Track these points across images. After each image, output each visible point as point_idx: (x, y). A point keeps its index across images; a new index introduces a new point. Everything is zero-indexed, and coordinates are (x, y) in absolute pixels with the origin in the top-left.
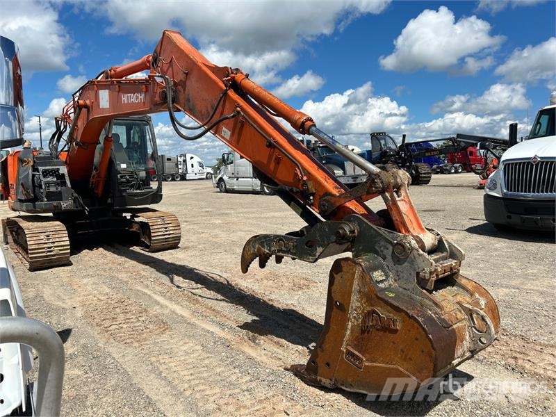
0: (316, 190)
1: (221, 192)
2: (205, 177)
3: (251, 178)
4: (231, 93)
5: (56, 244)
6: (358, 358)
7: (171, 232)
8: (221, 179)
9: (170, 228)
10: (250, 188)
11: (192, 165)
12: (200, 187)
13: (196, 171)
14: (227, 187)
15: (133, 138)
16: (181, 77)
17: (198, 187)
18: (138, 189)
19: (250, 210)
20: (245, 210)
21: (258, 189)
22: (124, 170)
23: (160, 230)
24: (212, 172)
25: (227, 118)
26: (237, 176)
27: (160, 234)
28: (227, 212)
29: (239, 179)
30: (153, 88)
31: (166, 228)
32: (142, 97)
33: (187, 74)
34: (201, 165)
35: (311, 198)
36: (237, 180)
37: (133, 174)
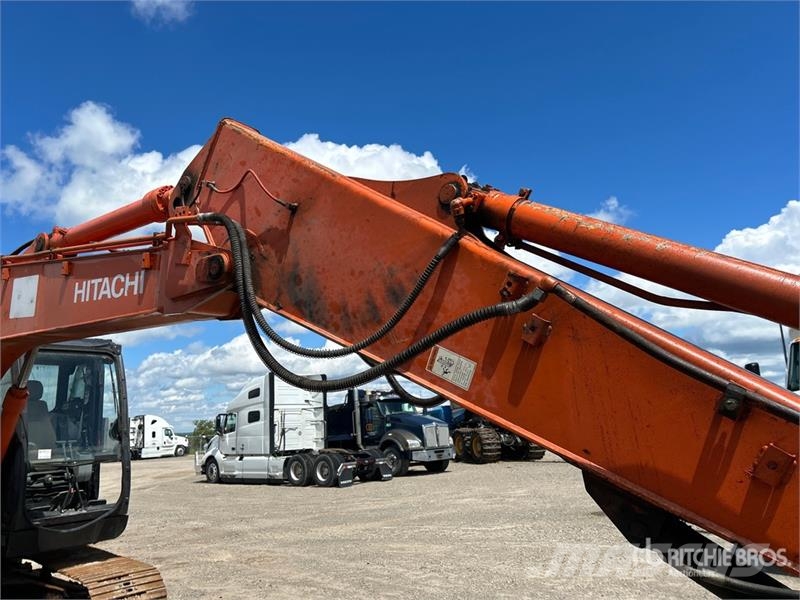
1: (208, 481)
2: (173, 452)
3: (265, 455)
8: (211, 459)
10: (264, 474)
11: (154, 434)
12: (169, 471)
13: (159, 443)
14: (222, 472)
15: (73, 391)
16: (270, 219)
17: (164, 472)
18: (73, 505)
19: (280, 522)
20: (269, 523)
21: (279, 474)
24: (186, 444)
26: (241, 452)
28: (235, 528)
29: (245, 458)
30: (178, 255)
32: (135, 283)
33: (293, 210)
34: (168, 433)
36: (241, 459)
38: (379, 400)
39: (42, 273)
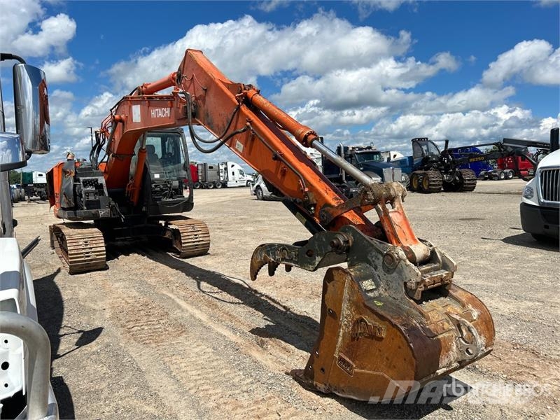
0: (317, 201)
1: (258, 199)
2: (245, 184)
4: (244, 109)
5: (93, 250)
6: (349, 365)
7: (201, 239)
8: (258, 186)
9: (200, 236)
11: (233, 173)
12: (240, 194)
13: (237, 179)
14: (264, 194)
15: (168, 149)
16: (201, 92)
17: (237, 194)
18: (171, 197)
19: (283, 218)
20: (278, 218)
22: (157, 180)
23: (190, 237)
24: (252, 180)
25: (239, 132)
27: (190, 240)
28: (261, 219)
30: (177, 104)
31: (196, 235)
32: (168, 112)
33: (206, 90)
34: (241, 173)
35: (312, 208)
37: (166, 183)
38: (357, 153)
39: (141, 104)
